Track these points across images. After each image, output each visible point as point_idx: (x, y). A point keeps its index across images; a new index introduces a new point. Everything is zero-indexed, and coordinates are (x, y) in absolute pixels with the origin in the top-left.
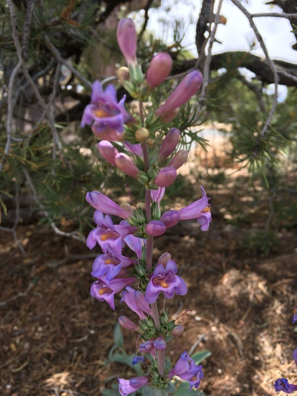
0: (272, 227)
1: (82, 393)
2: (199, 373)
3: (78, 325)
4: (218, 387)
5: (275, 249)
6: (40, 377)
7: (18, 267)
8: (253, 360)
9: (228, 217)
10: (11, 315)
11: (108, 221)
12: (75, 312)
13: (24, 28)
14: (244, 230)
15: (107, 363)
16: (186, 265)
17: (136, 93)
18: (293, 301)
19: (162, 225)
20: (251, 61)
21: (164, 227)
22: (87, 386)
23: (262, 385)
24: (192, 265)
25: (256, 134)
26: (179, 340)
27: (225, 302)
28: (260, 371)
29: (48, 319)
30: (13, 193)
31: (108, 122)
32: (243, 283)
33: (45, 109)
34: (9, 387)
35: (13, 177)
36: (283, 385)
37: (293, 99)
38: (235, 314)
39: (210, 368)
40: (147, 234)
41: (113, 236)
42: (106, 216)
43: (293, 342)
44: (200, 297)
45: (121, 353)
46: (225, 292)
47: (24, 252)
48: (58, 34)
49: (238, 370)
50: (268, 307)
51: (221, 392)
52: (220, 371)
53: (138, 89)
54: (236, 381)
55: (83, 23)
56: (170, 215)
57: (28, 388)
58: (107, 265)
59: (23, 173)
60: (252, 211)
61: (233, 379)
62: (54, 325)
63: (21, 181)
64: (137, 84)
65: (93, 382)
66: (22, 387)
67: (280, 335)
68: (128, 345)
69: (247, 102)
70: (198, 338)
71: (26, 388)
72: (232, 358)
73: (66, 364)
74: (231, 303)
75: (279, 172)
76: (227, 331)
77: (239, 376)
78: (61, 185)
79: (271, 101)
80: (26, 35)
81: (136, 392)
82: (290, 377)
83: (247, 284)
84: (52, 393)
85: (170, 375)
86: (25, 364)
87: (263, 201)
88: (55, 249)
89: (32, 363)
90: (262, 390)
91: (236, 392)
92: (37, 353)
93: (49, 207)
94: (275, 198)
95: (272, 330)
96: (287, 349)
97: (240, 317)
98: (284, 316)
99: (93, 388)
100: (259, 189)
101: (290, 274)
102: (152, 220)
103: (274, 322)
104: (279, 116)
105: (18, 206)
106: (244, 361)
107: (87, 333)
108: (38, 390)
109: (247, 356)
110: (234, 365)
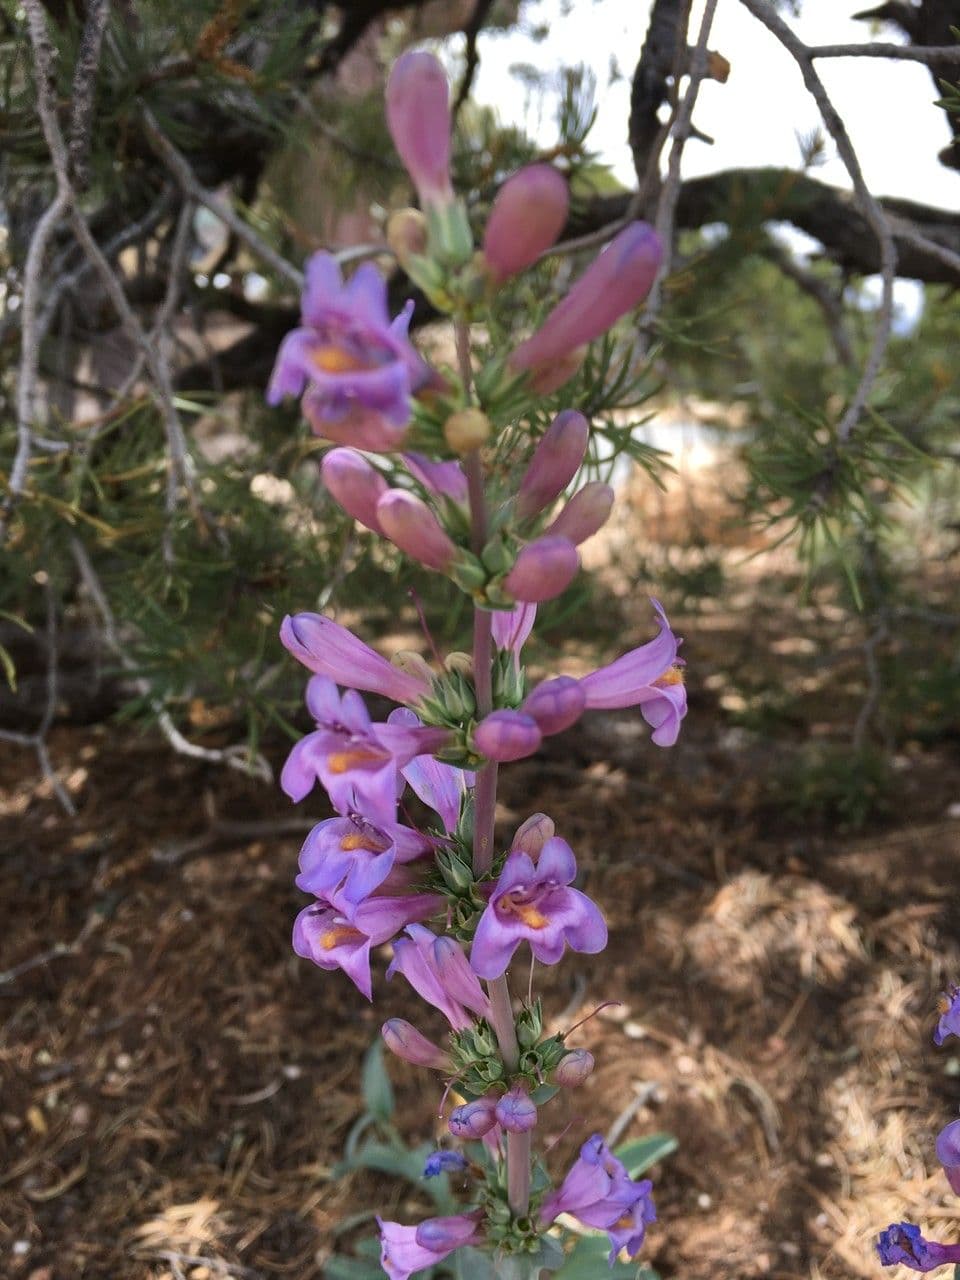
0: (876, 737)
1: (260, 1269)
2: (640, 1208)
3: (246, 1048)
4: (699, 1253)
5: (884, 805)
6: (123, 1215)
7: (55, 859)
8: (811, 1164)
9: (733, 703)
10: (30, 1015)
11: (352, 711)
12: (237, 1008)
13: (76, 85)
14: (785, 746)
15: (341, 1174)
16: (596, 858)
17: (449, 296)
18: (943, 975)
19: (529, 726)
20: (807, 201)
21: (537, 733)
22: (276, 1248)
23: (842, 1248)
24: (615, 858)
25: (823, 437)
26: (574, 1101)
27: (721, 980)
28: (834, 1200)
29: (148, 1030)
30: (39, 620)
31: (356, 388)
32: (779, 917)
33: (143, 348)
34: (21, 1247)
35: (37, 569)
36: (906, 1246)
37: (943, 323)
38: (753, 1018)
39: (674, 1191)
40: (480, 753)
41: (369, 760)
42: (348, 695)
43: (942, 1109)
44: (641, 962)
45: (384, 1140)
46: (723, 946)
47: (71, 810)
48: (186, 106)
49: (765, 1199)
50: (861, 994)
51: (709, 1269)
52: (705, 1201)
53: (454, 283)
54: (755, 1232)
55: (268, 70)
56: (555, 693)
57: (83, 1252)
58: (349, 853)
59: (69, 557)
60: (811, 684)
61: (749, 1227)
62: (169, 1050)
63: (64, 583)
64: (450, 267)
65: (295, 1232)
66: (67, 1248)
67: (901, 1085)
68: (409, 1115)
69: (795, 335)
70: (634, 1094)
71: (78, 1253)
72: (745, 1159)
73: (208, 1174)
74: (741, 980)
75: (897, 558)
76: (727, 1071)
77: (768, 1215)
78: (194, 594)
79: (871, 330)
80: (81, 107)
81: (435, 1267)
82: (932, 1221)
83: (792, 920)
84: (162, 1268)
85: (545, 1212)
86: (76, 1174)
87: (845, 654)
88: (172, 804)
89: (98, 1171)
90: (840, 1261)
91: (758, 1268)
92: (113, 1139)
93: (153, 665)
94: (886, 643)
95: (874, 1069)
96: (922, 1130)
97: (771, 1027)
98: (913, 1023)
99: (296, 1254)
100: (834, 613)
101: (932, 890)
102: (495, 708)
103: (880, 1043)
104: (896, 378)
105: (53, 661)
106: (783, 1168)
107: (278, 1074)
108: (118, 1259)
109: (793, 1153)
110: (751, 1180)
